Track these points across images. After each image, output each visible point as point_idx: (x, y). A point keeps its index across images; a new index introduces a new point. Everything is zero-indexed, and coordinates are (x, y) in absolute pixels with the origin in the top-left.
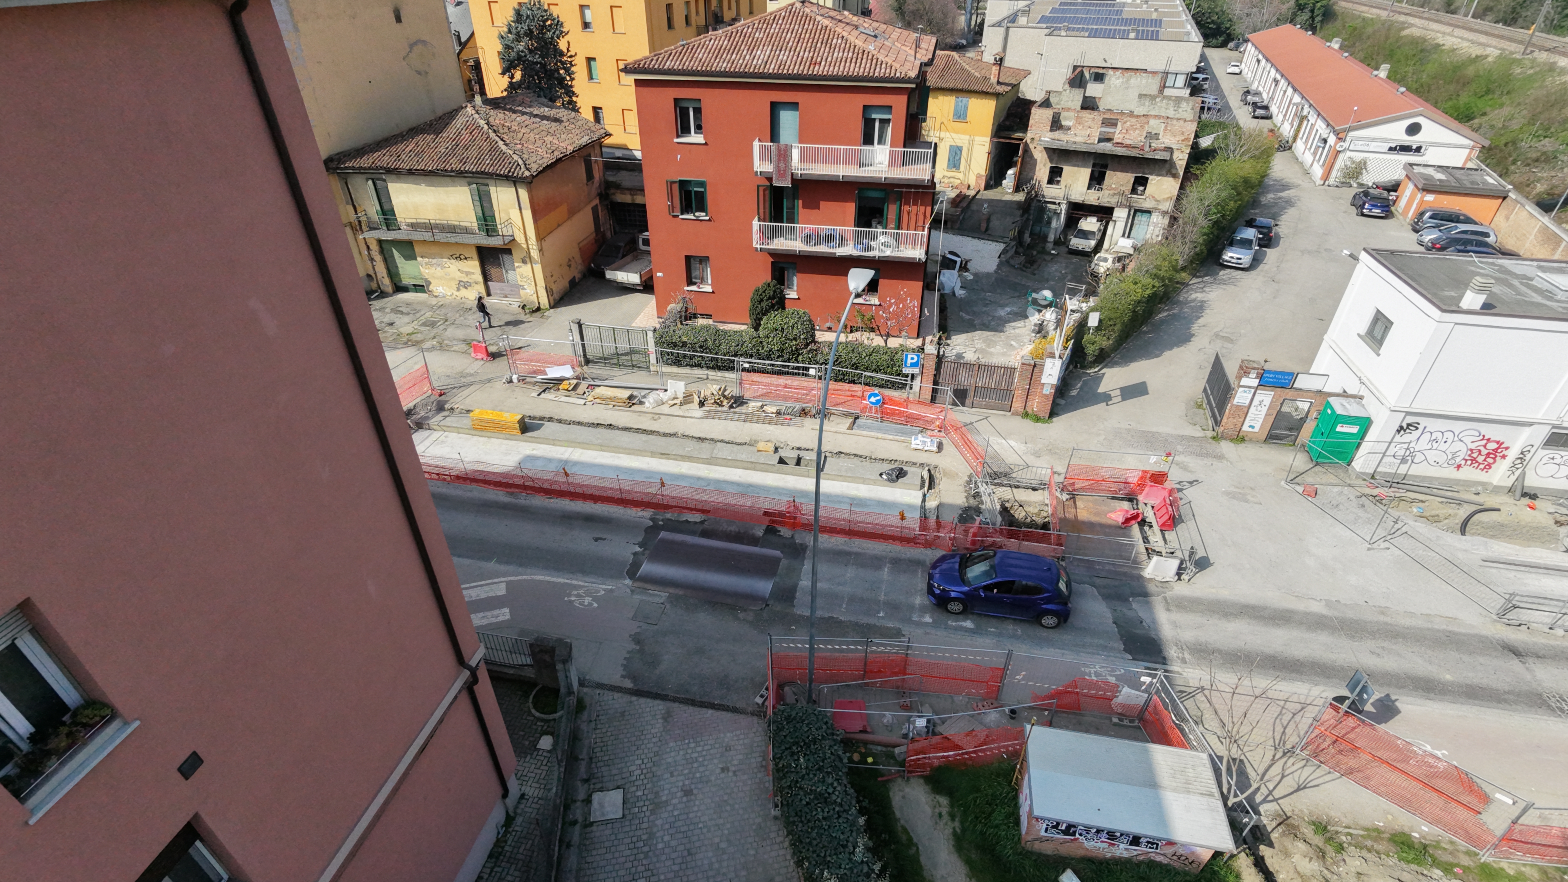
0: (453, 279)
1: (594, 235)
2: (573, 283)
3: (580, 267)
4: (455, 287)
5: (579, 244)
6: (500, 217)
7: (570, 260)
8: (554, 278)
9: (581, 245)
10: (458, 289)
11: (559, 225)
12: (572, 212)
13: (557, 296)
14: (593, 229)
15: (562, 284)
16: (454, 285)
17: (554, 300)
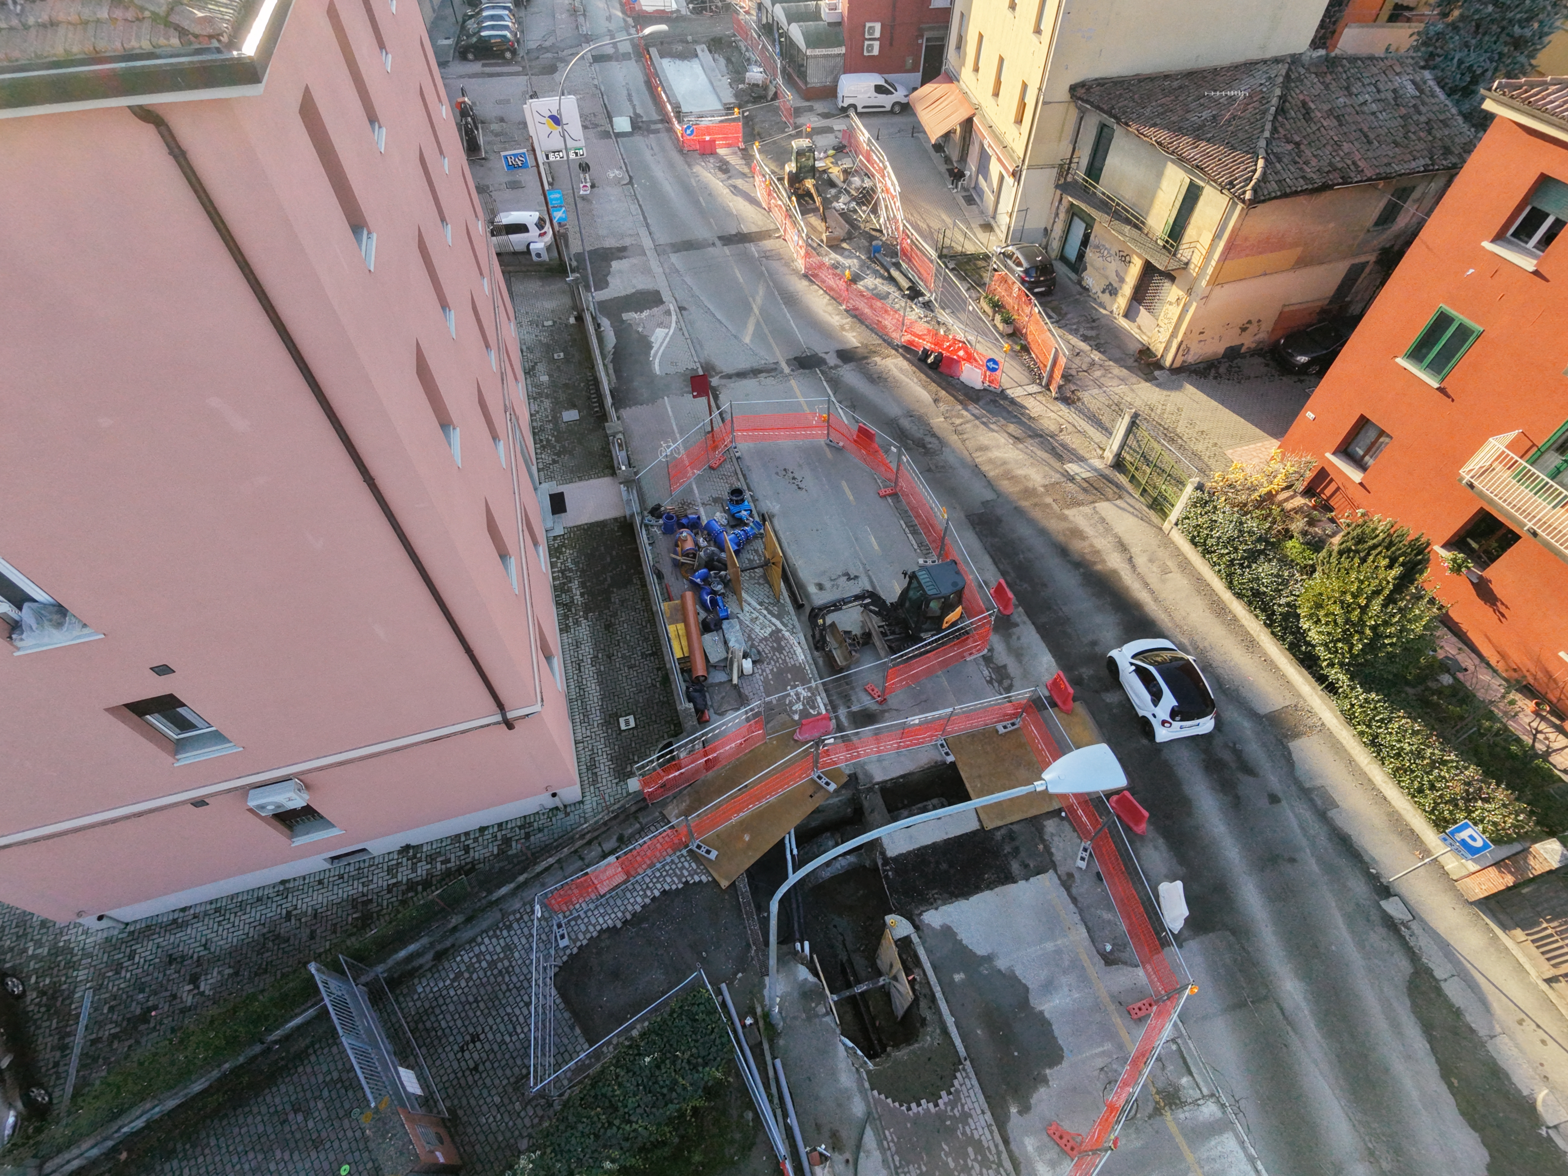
0: (1107, 278)
1: (1327, 301)
2: (1233, 353)
3: (1262, 336)
4: (1103, 286)
5: (1285, 306)
6: (1190, 233)
7: (1249, 322)
8: (1202, 337)
9: (1286, 309)
10: (1103, 292)
11: (1265, 274)
12: (1302, 263)
13: (1191, 359)
14: (1332, 294)
15: (1215, 347)
16: (1103, 283)
17: (1184, 362)
